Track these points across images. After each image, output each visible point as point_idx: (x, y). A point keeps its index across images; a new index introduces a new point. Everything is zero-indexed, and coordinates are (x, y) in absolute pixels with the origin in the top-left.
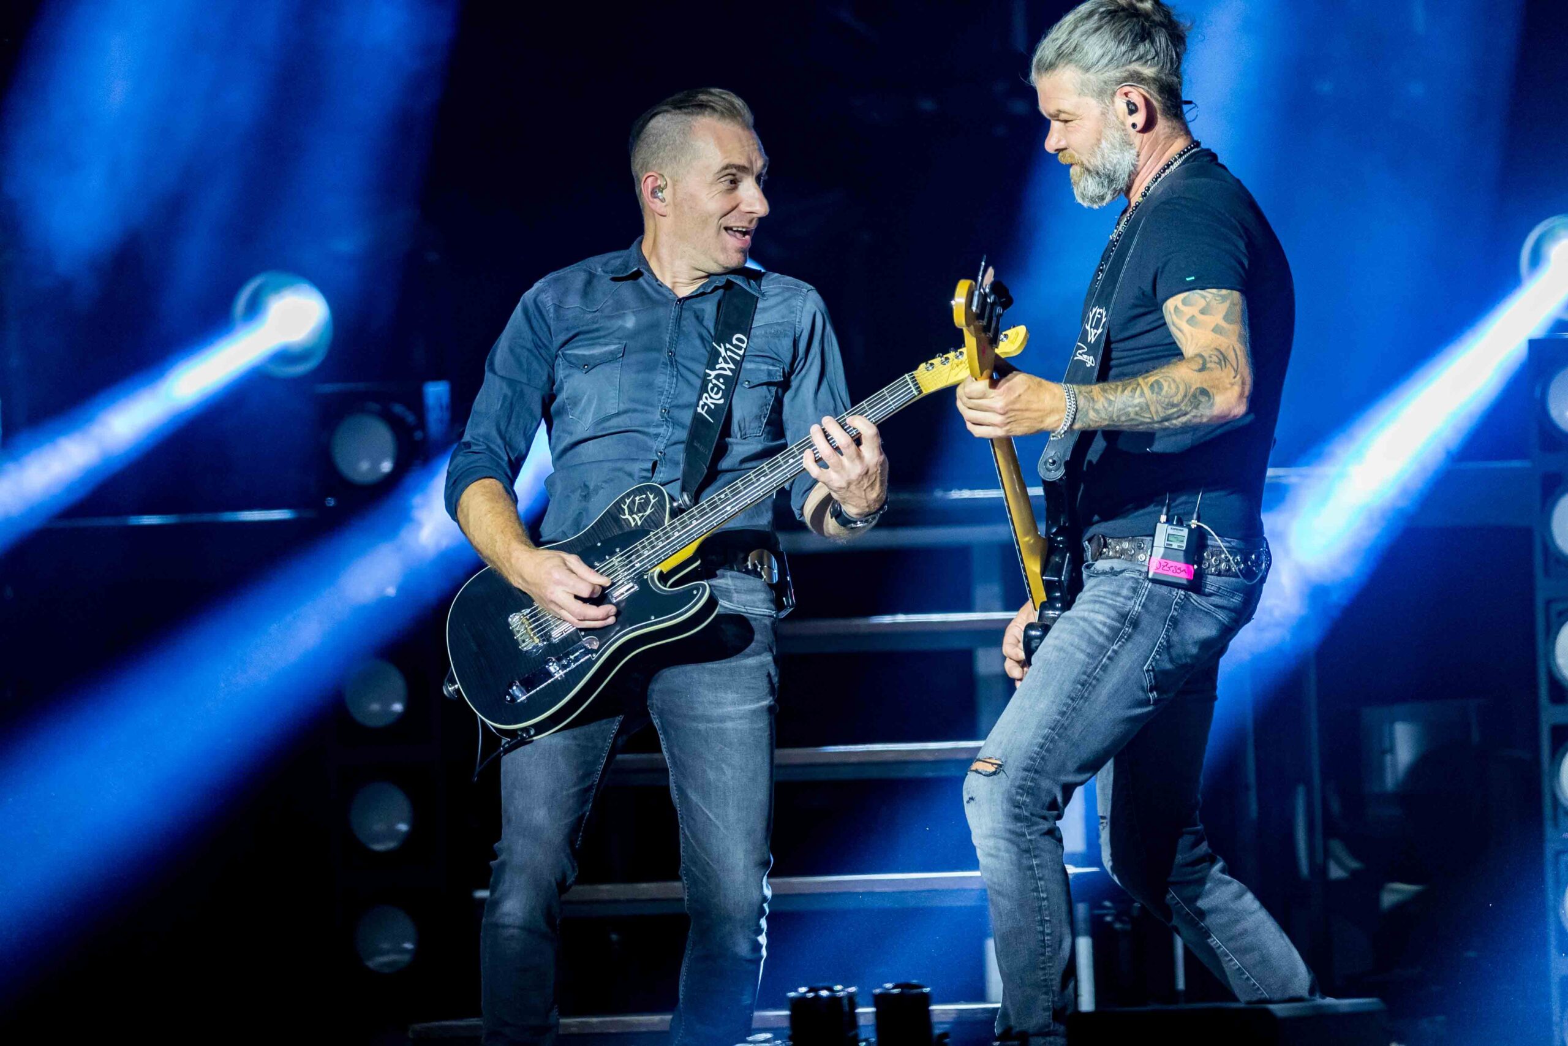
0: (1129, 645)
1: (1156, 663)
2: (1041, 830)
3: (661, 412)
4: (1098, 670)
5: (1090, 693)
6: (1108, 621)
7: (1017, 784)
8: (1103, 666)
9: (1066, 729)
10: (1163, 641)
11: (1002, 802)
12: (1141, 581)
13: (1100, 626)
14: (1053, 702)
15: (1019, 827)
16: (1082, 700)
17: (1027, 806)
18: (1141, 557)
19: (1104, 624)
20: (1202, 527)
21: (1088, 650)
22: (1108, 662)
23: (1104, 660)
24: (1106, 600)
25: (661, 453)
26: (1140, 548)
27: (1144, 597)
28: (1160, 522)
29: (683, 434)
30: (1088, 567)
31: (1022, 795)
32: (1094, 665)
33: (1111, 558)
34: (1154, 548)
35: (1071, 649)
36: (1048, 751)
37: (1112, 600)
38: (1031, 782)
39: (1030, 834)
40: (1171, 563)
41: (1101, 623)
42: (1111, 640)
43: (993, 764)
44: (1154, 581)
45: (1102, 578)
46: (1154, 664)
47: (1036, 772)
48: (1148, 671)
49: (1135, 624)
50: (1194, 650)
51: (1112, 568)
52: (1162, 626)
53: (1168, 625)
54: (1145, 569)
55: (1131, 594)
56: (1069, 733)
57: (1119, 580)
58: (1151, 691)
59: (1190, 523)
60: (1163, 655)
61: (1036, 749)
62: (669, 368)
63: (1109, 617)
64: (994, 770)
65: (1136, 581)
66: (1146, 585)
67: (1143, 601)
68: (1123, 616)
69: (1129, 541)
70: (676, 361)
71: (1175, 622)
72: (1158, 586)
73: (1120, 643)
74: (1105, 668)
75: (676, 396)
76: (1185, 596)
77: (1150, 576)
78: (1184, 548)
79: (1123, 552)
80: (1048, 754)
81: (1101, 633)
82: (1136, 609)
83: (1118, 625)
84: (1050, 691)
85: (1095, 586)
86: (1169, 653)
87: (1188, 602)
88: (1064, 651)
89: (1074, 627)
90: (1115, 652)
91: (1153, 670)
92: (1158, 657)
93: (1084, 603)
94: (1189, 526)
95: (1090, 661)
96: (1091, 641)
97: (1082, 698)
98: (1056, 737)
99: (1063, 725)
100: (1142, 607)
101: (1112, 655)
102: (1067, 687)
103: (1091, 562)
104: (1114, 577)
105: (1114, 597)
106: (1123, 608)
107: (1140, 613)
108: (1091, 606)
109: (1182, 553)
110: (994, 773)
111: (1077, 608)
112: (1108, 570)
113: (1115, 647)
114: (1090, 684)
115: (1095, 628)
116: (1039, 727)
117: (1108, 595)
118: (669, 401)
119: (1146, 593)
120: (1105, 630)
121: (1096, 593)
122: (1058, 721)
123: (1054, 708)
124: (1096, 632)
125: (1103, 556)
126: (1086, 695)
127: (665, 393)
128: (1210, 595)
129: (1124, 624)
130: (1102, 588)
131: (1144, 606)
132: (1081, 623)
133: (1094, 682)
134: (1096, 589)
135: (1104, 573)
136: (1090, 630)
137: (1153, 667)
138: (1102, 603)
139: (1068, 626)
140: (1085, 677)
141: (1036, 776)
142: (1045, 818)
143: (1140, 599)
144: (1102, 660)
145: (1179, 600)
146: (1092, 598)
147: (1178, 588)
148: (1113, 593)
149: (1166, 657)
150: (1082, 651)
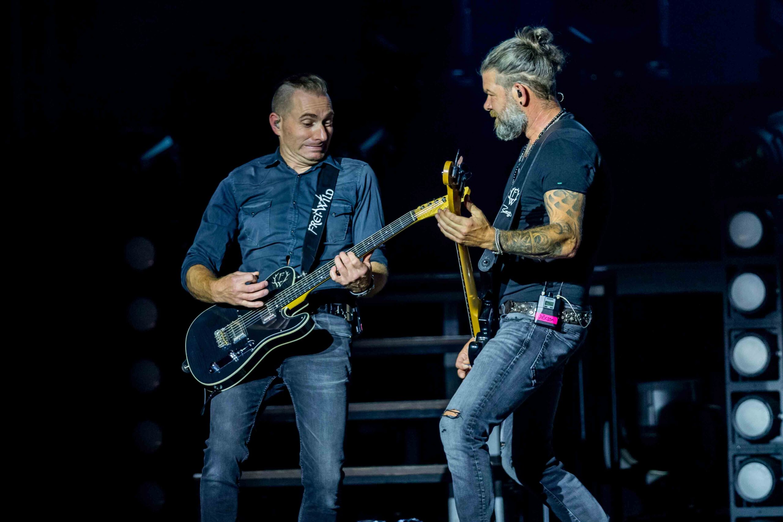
0: (524, 356)
1: (537, 366)
2: (479, 446)
3: (291, 232)
4: (509, 368)
5: (504, 379)
6: (514, 344)
7: (467, 423)
8: (511, 366)
9: (492, 396)
10: (540, 354)
11: (460, 432)
12: (531, 324)
13: (510, 346)
14: (486, 383)
15: (468, 444)
16: (500, 383)
17: (473, 434)
18: (531, 312)
19: (512, 345)
20: (563, 298)
21: (504, 358)
22: (513, 364)
23: (512, 363)
24: (513, 333)
25: (291, 252)
26: (531, 308)
27: (532, 333)
28: (541, 295)
29: (301, 243)
30: (504, 317)
31: (470, 429)
32: (507, 365)
33: (515, 312)
34: (538, 308)
35: (495, 357)
36: (483, 407)
37: (516, 333)
38: (474, 422)
39: (474, 448)
40: (546, 316)
41: (510, 344)
42: (516, 353)
43: (456, 413)
44: (538, 324)
45: (511, 322)
46: (535, 365)
47: (477, 417)
48: (532, 369)
49: (527, 345)
50: (555, 360)
51: (516, 318)
52: (540, 347)
53: (544, 347)
54: (533, 319)
55: (525, 331)
56: (493, 398)
57: (519, 323)
58: (533, 379)
59: (557, 296)
60: (540, 361)
61: (477, 406)
62: (294, 210)
63: (514, 341)
64: (456, 416)
65: (528, 324)
66: (533, 327)
67: (532, 334)
68: (521, 341)
69: (525, 304)
70: (297, 206)
71: (547, 345)
72: (539, 327)
73: (520, 355)
74: (512, 367)
75: (298, 224)
76: (552, 333)
77: (536, 321)
78: (553, 309)
79: (522, 309)
80: (483, 409)
81: (510, 349)
82: (528, 338)
83: (519, 345)
84: (485, 377)
85: (507, 326)
86: (543, 361)
87: (553, 336)
88: (492, 358)
89: (497, 346)
90: (517, 359)
91: (535, 369)
92: (538, 362)
93: (502, 334)
94: (556, 298)
95: (505, 363)
96: (505, 353)
97: (500, 381)
98: (487, 401)
99: (490, 394)
100: (531, 337)
101: (516, 360)
102: (493, 375)
103: (505, 314)
104: (517, 322)
105: (517, 332)
106: (522, 337)
107: (530, 340)
108: (506, 336)
109: (552, 311)
110: (456, 417)
111: (499, 337)
112: (514, 318)
113: (517, 357)
114: (505, 375)
115: (508, 347)
116: (479, 394)
117: (514, 331)
118: (295, 226)
119: (533, 330)
120: (513, 348)
121: (508, 329)
122: (489, 393)
123: (487, 386)
124: (508, 349)
125: (511, 311)
126: (503, 380)
127: (293, 223)
128: (565, 333)
129: (522, 345)
130: (511, 327)
131: (532, 337)
132: (501, 344)
133: (507, 374)
134: (507, 327)
135: (512, 320)
136: (505, 348)
137: (535, 367)
138: (511, 334)
139: (494, 346)
140: (502, 371)
141: (477, 419)
142: (481, 440)
143: (530, 333)
144: (510, 363)
145: (549, 335)
146: (506, 332)
147: (549, 328)
148: (517, 330)
149: (541, 362)
150: (501, 358)
